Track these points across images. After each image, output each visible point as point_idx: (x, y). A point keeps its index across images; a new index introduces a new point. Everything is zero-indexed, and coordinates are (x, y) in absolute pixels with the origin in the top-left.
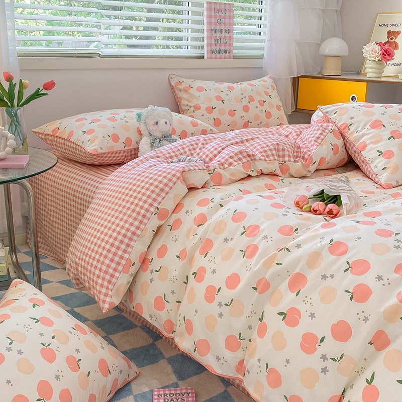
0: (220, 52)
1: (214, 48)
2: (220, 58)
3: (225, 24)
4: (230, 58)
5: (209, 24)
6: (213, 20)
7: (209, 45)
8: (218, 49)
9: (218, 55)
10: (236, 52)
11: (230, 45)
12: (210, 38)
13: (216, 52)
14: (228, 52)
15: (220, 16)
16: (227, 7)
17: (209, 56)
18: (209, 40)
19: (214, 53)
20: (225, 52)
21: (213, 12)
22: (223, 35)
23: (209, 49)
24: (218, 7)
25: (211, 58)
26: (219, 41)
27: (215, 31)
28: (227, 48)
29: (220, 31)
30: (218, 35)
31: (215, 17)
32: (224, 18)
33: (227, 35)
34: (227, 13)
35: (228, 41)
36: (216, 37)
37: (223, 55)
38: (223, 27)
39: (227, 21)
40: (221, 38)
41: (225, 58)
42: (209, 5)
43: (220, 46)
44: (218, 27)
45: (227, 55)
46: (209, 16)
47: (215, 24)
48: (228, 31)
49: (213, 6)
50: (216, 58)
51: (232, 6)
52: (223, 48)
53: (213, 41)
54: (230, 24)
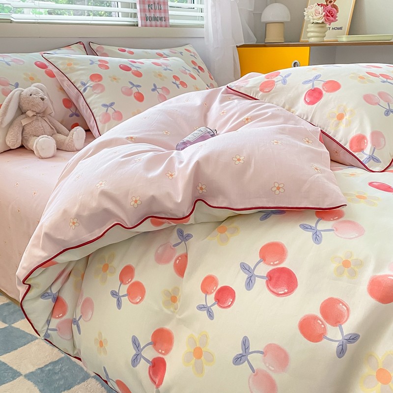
0: (156, 19)
1: (148, 15)
2: (156, 26)
4: (166, 26)
7: (143, 11)
8: (152, 16)
9: (153, 23)
11: (166, 11)
12: (142, 2)
13: (151, 19)
14: (163, 19)
17: (144, 24)
18: (142, 8)
19: (148, 20)
20: (161, 19)
23: (143, 15)
25: (146, 26)
26: (153, 8)
28: (163, 15)
35: (162, 7)
36: (149, 2)
37: (159, 23)
40: (154, 3)
41: (161, 26)
43: (155, 12)
45: (163, 23)
50: (151, 26)
52: (158, 15)
53: (147, 7)
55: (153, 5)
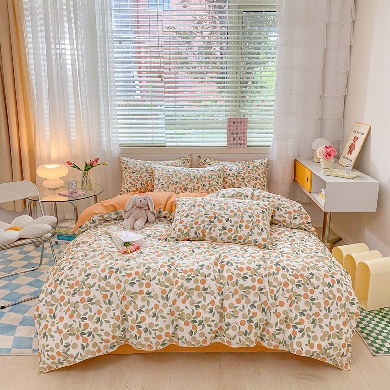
0: (237, 144)
1: (232, 143)
2: (237, 148)
3: (241, 129)
4: (244, 148)
5: (229, 130)
6: (232, 128)
7: (229, 141)
8: (235, 143)
9: (235, 146)
10: (248, 144)
11: (244, 140)
13: (234, 144)
14: (243, 144)
16: (242, 120)
17: (229, 146)
18: (229, 138)
19: (232, 146)
20: (241, 144)
21: (232, 124)
22: (239, 135)
23: (229, 143)
24: (236, 120)
25: (230, 148)
27: (233, 134)
28: (242, 142)
29: (237, 133)
30: (235, 135)
31: (234, 126)
32: (241, 126)
33: (242, 135)
34: (243, 124)
35: (243, 138)
36: (234, 137)
37: (239, 146)
38: (239, 131)
39: (242, 128)
41: (240, 148)
43: (237, 141)
44: (235, 131)
45: (242, 146)
46: (229, 126)
47: (234, 130)
48: (243, 133)
49: (232, 120)
50: (234, 148)
51: (246, 120)
52: (239, 142)
53: (232, 139)
54: (244, 129)
55: (236, 138)
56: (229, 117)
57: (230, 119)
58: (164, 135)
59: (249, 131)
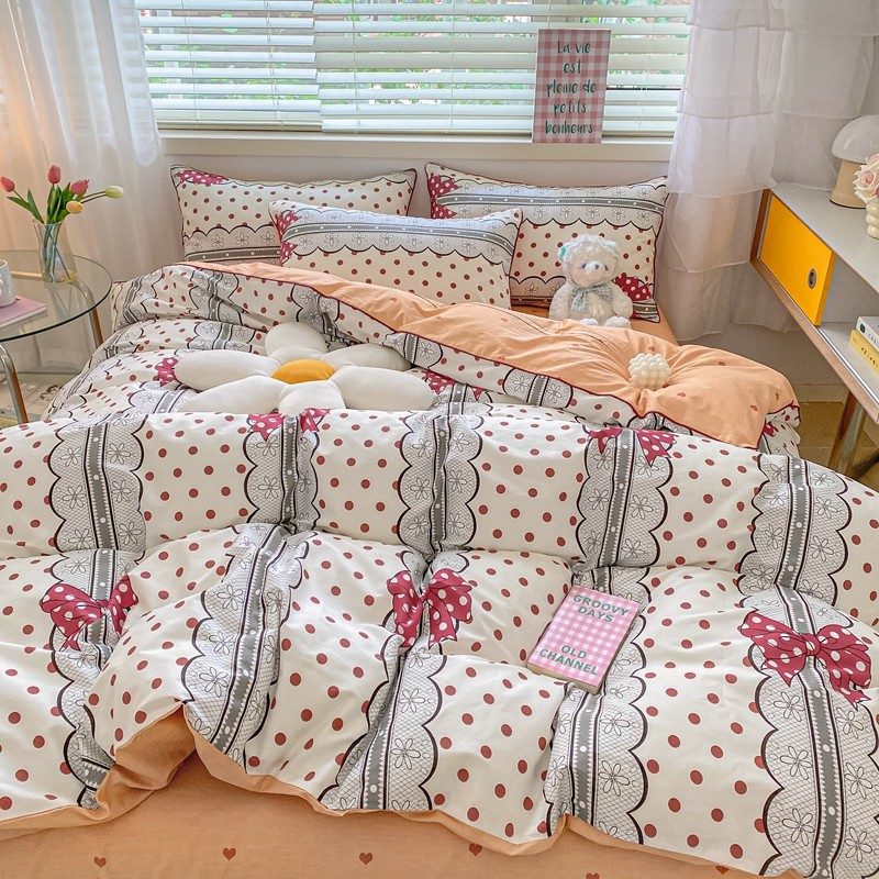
0: (568, 129)
1: (551, 122)
2: (567, 141)
3: (584, 74)
4: (592, 141)
5: (543, 74)
6: (553, 67)
7: (540, 115)
8: (561, 123)
9: (562, 136)
10: (608, 126)
11: (594, 115)
12: (541, 102)
13: (556, 129)
14: (587, 129)
15: (572, 59)
16: (593, 39)
17: (538, 136)
18: (540, 108)
19: (551, 132)
20: (581, 129)
21: (554, 52)
22: (577, 96)
23: (540, 122)
24: (567, 39)
25: (543, 141)
26: (566, 109)
27: (558, 88)
28: (587, 121)
29: (572, 88)
30: (564, 96)
31: (560, 60)
32: (585, 60)
33: (589, 95)
34: (592, 52)
35: (589, 108)
36: (558, 100)
37: (574, 136)
38: (578, 80)
39: (591, 66)
40: (570, 103)
41: (579, 141)
42: (544, 36)
43: (569, 117)
44: (565, 81)
45: (586, 135)
46: (544, 60)
47: (559, 74)
48: (593, 88)
49: (555, 39)
50: (555, 141)
51: (605, 36)
52: (575, 121)
53: (551, 108)
54: (597, 73)
55: (567, 107)
56: (545, 26)
57: (549, 32)
58: (314, 88)
59: (612, 78)
